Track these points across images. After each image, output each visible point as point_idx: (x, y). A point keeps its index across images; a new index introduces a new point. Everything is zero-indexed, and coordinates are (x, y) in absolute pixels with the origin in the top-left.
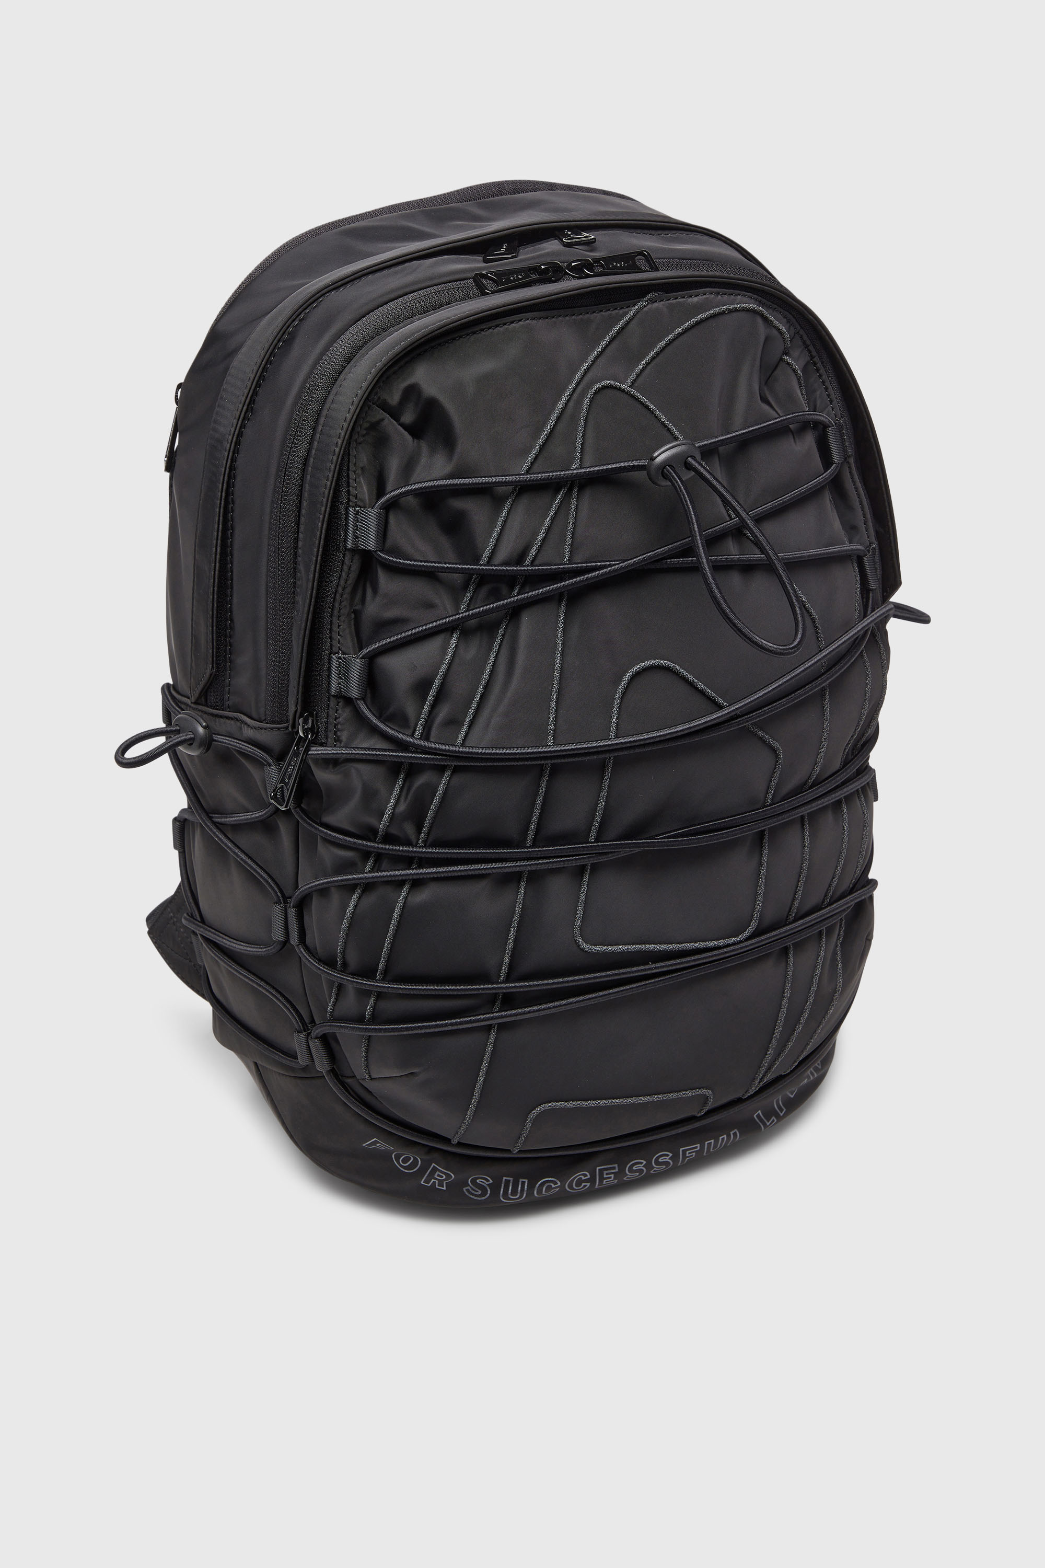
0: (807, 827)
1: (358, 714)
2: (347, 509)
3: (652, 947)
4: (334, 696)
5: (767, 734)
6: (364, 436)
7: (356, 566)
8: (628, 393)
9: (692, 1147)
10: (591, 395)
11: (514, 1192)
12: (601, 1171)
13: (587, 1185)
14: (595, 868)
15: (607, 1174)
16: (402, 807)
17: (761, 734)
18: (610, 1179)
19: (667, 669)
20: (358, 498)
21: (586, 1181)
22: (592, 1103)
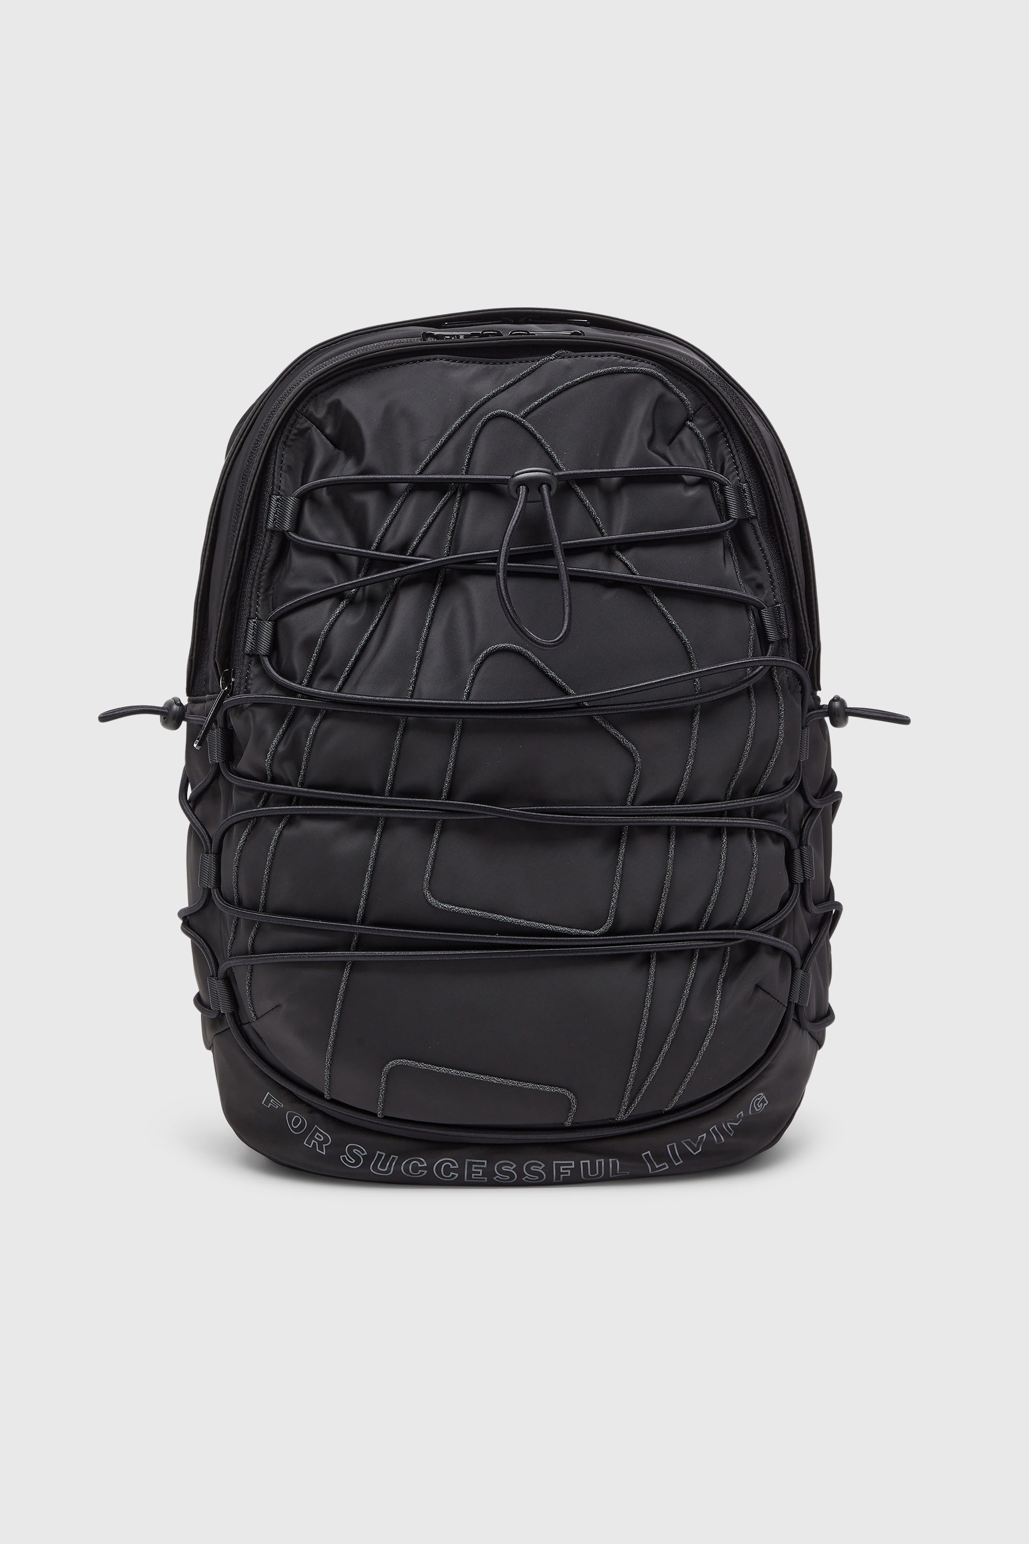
0: (673, 837)
1: (264, 673)
2: (270, 497)
3: (499, 917)
4: (248, 655)
5: (621, 733)
6: (292, 440)
7: (274, 546)
8: (519, 422)
9: (566, 1162)
10: (484, 420)
11: (383, 1166)
12: (470, 1164)
13: (455, 1176)
14: (445, 826)
15: (475, 1168)
16: (281, 749)
17: (613, 731)
18: (478, 1172)
19: (519, 653)
20: (281, 489)
21: (454, 1170)
22: (443, 1070)
